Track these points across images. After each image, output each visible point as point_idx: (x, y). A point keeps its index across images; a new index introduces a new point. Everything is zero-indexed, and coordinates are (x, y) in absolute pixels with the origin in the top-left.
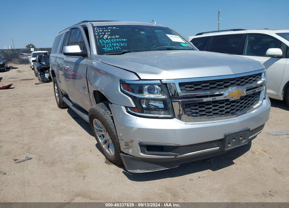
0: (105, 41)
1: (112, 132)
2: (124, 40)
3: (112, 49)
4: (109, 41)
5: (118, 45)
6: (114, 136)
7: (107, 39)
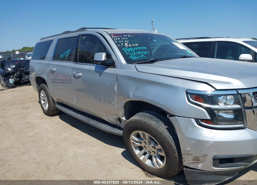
0: (129, 50)
1: (170, 145)
2: (144, 48)
3: (138, 57)
4: (131, 49)
5: (141, 53)
6: (173, 150)
7: (129, 47)
